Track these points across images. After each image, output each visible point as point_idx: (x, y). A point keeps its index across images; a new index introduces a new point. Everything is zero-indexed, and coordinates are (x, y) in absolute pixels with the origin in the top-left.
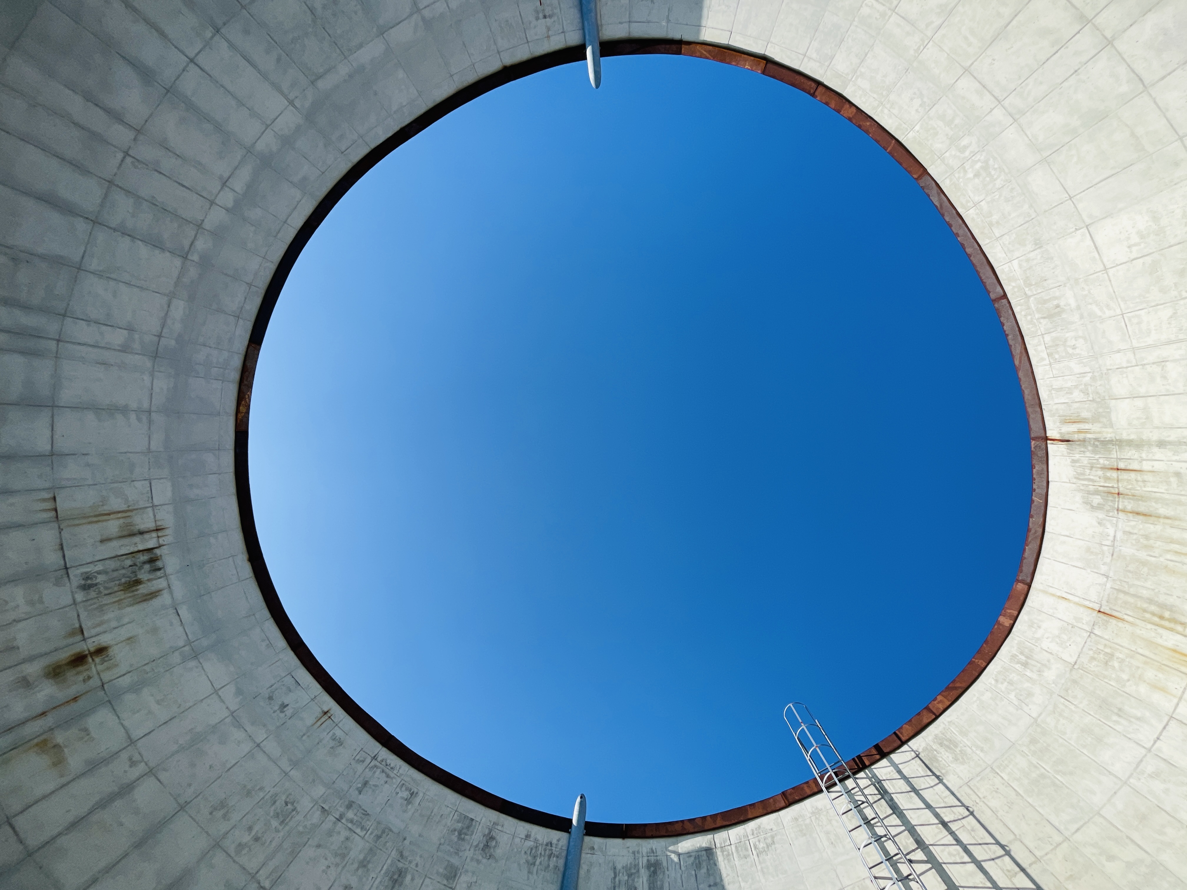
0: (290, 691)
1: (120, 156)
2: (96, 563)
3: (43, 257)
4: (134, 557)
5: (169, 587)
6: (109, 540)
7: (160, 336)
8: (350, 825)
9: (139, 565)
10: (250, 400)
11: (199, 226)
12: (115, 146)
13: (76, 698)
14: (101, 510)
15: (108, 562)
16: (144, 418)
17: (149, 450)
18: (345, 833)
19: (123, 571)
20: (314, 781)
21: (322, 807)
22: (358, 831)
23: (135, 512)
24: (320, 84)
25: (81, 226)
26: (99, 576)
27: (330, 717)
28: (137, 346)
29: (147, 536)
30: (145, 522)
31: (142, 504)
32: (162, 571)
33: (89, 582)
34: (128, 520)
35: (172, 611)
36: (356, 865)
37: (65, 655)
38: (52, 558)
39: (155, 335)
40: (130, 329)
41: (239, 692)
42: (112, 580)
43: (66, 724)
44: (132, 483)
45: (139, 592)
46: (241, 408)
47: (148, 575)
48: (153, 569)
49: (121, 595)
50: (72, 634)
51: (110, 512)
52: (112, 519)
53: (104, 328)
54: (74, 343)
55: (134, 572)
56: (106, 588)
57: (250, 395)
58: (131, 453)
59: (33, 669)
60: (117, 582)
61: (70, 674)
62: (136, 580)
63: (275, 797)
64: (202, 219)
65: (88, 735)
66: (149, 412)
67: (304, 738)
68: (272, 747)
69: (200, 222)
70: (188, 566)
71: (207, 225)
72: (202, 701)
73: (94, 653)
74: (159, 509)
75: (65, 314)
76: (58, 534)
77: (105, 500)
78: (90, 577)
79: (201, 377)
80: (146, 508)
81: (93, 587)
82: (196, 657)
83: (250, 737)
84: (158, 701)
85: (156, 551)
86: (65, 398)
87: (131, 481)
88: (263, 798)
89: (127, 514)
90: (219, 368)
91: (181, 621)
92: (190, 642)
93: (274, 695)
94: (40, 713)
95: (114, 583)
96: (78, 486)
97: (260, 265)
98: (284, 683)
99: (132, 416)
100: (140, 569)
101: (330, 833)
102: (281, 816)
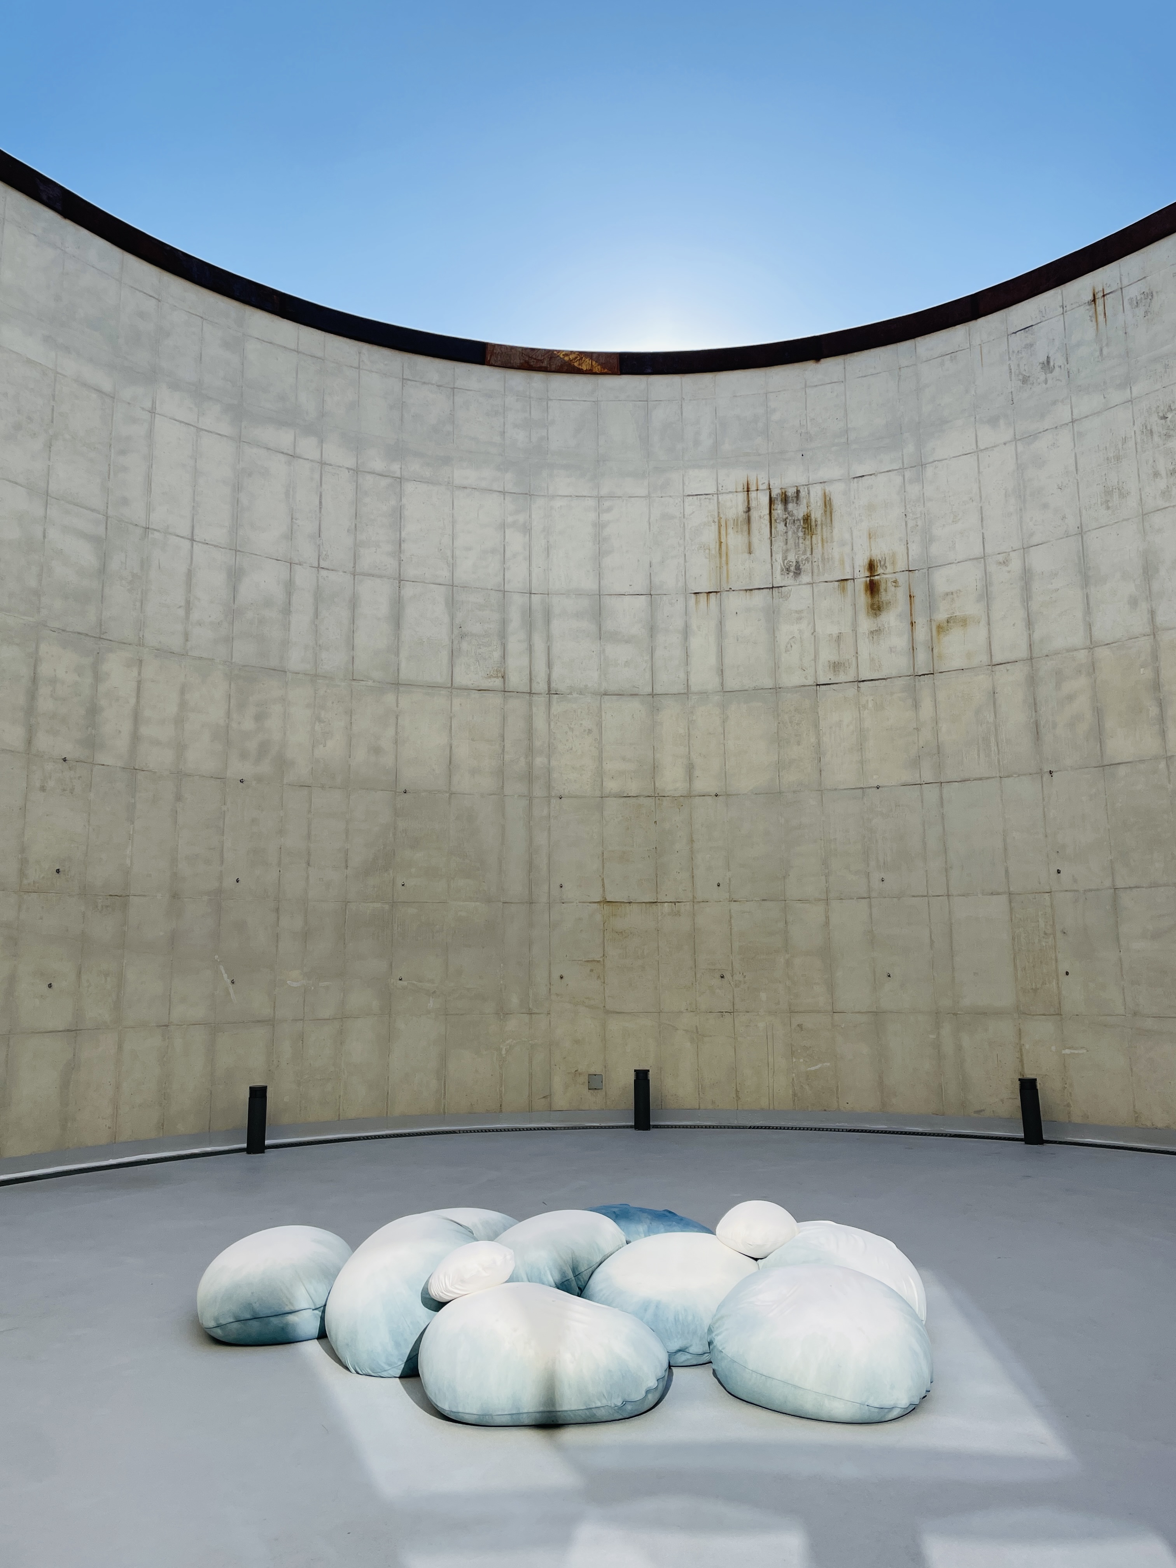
0: (1031, 345)
1: (324, 573)
2: (774, 560)
3: (452, 618)
4: (775, 520)
5: (824, 482)
6: (750, 544)
7: (503, 493)
9: (787, 516)
10: (572, 352)
11: (356, 471)
12: (318, 580)
13: (910, 596)
14: (715, 551)
15: (774, 548)
16: (607, 504)
17: (648, 497)
19: (790, 533)
20: (1166, 366)
23: (722, 516)
24: (107, 388)
25: (408, 591)
26: (789, 558)
27: (1104, 296)
28: (521, 518)
29: (753, 504)
30: (735, 505)
31: (713, 506)
32: (801, 489)
33: (792, 568)
34: (730, 524)
35: (854, 484)
37: (863, 598)
38: (759, 599)
39: (504, 499)
40: (503, 526)
41: (993, 421)
42: (797, 545)
43: (931, 607)
44: (686, 516)
45: (819, 520)
46: (584, 368)
47: (801, 506)
48: (795, 499)
49: (816, 539)
50: (843, 590)
51: (718, 542)
52: (726, 541)
53: (508, 554)
54: (530, 581)
55: (794, 522)
56: (804, 553)
57: (564, 353)
58: (649, 518)
59: (866, 624)
60: (801, 541)
61: (884, 597)
62: (804, 520)
63: (1146, 428)
64: (347, 471)
65: (952, 593)
66: (600, 498)
67: (1105, 352)
68: (1086, 404)
69: (351, 472)
70: (803, 455)
71: (350, 462)
72: (979, 472)
73: (871, 573)
74: (722, 487)
75: (502, 591)
76: (734, 592)
77: (704, 547)
78: (787, 567)
79: (547, 434)
80: (718, 503)
81: (799, 566)
82: (923, 465)
83: (1056, 427)
84: (953, 522)
85: (774, 495)
86: (589, 584)
87: (684, 518)
88: (1136, 444)
89: (723, 524)
90: (530, 408)
91: (871, 475)
92: (903, 468)
93: (1024, 373)
94: (910, 626)
95: (801, 545)
96: (685, 572)
97: (371, 371)
98: (1016, 352)
99: (605, 517)
100: (792, 516)
102: (1172, 433)
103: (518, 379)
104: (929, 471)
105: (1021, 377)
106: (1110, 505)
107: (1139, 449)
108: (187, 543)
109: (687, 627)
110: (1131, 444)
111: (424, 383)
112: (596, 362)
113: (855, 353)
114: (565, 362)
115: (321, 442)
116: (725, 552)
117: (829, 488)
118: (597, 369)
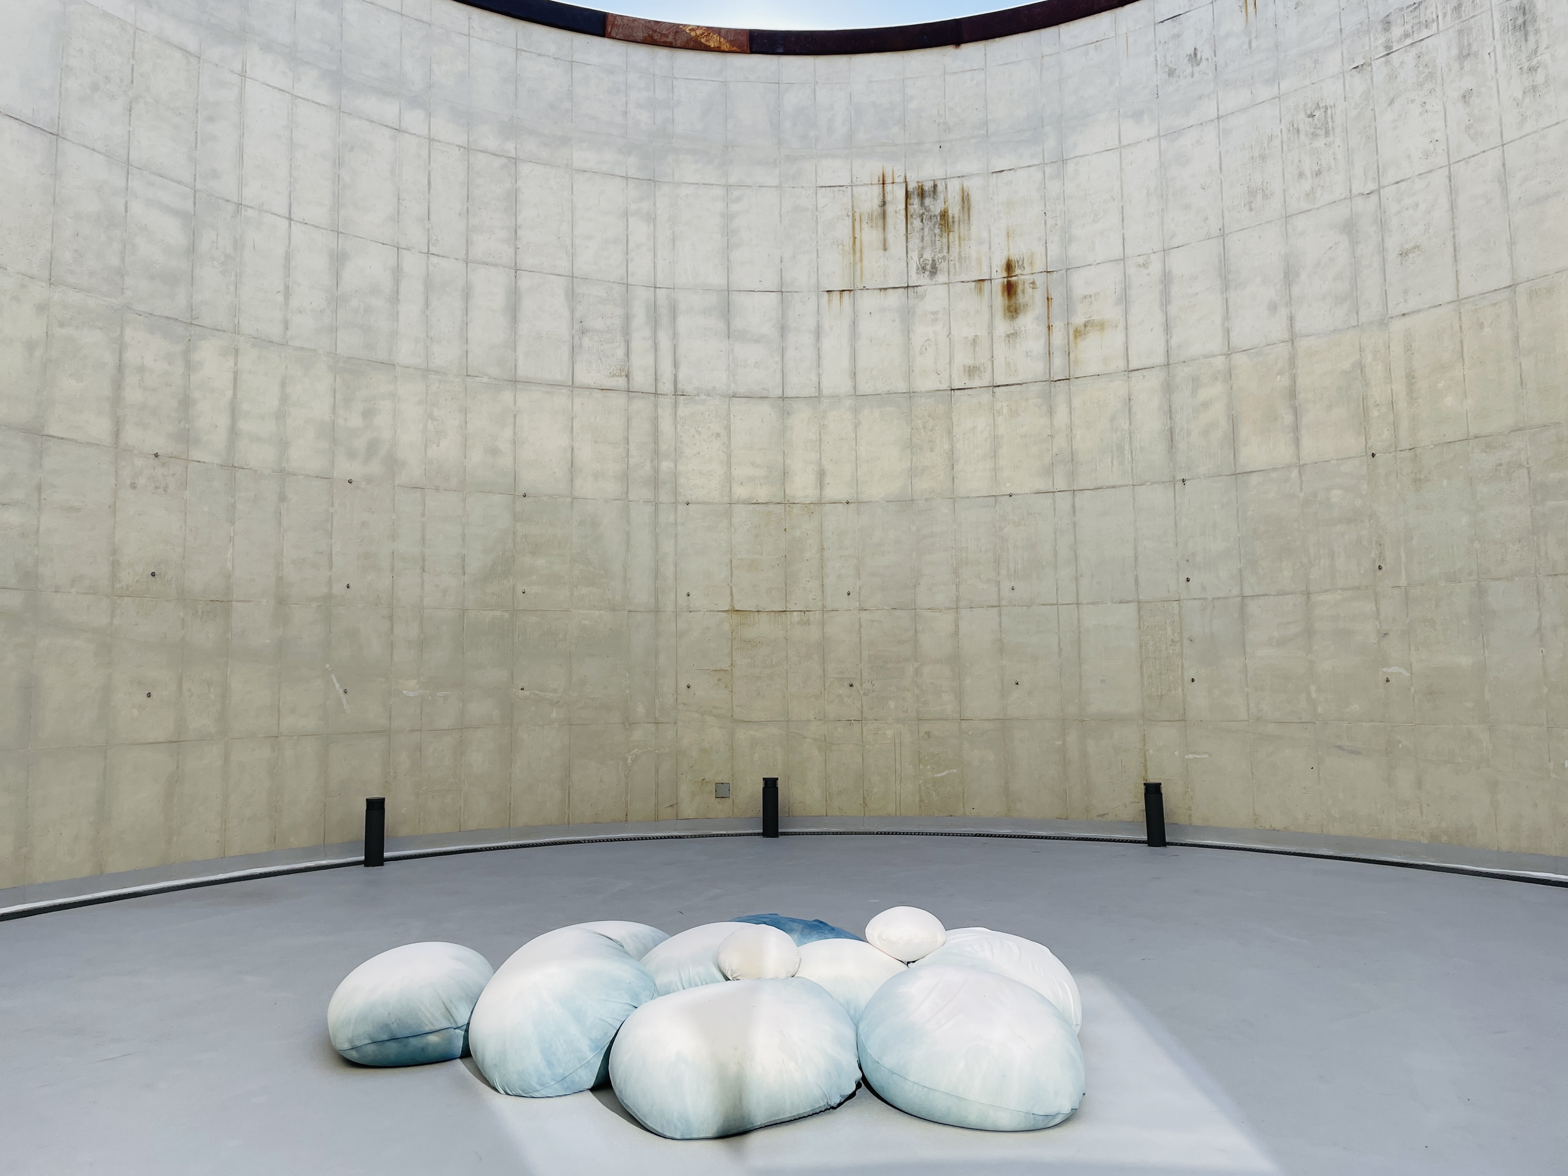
0: (1178, 36)
1: (434, 259)
2: (909, 258)
3: (573, 311)
4: (912, 216)
5: (963, 176)
6: (885, 241)
7: (626, 178)
8: (1409, 41)
9: (923, 211)
10: (699, 27)
11: (468, 149)
12: (428, 267)
13: (1048, 299)
14: (848, 247)
15: (910, 245)
16: (736, 193)
17: (779, 187)
18: (1410, 57)
19: (926, 230)
20: (1316, 62)
21: (1355, 68)
22: (1425, 33)
23: (856, 209)
25: (525, 282)
26: (925, 257)
28: (645, 206)
29: (889, 198)
30: (870, 199)
31: (847, 199)
32: (939, 183)
33: (928, 267)
34: (865, 218)
35: (993, 179)
36: (1456, 66)
37: (999, 300)
38: (894, 299)
39: (627, 185)
40: (626, 214)
41: (1137, 116)
42: (933, 243)
43: (1069, 310)
44: (818, 209)
45: (956, 216)
46: (712, 45)
47: (938, 201)
48: (932, 194)
49: (953, 237)
50: (980, 290)
51: (852, 237)
52: (861, 236)
53: (631, 245)
54: (655, 274)
55: (931, 218)
56: (941, 251)
57: (690, 28)
58: (781, 210)
59: (1002, 327)
60: (938, 238)
61: (1021, 299)
62: (941, 216)
63: (1293, 126)
64: (457, 149)
65: (1090, 296)
66: (728, 187)
67: (1254, 45)
68: (1233, 99)
69: (462, 150)
70: (940, 147)
71: (461, 139)
72: (1121, 169)
73: (1009, 273)
74: (857, 178)
75: (625, 284)
76: (868, 291)
77: (837, 242)
78: (923, 265)
79: (673, 115)
80: (852, 195)
81: (935, 264)
82: (1064, 161)
83: (1201, 124)
84: (1094, 221)
85: (910, 188)
86: (717, 279)
87: (817, 210)
88: (1282, 142)
89: (857, 218)
90: (654, 86)
91: (1010, 170)
92: (1044, 164)
93: (1170, 65)
94: (1047, 329)
95: (937, 242)
96: (818, 268)
97: (482, 39)
98: (1163, 42)
99: (734, 207)
100: (929, 211)
101: (1392, 77)
102: (1319, 131)
103: (640, 54)
104: (1071, 167)
105: (1167, 70)
106: (1253, 206)
107: (1285, 148)
108: (285, 223)
109: (819, 327)
110: (1277, 142)
111: (540, 55)
112: (724, 38)
113: (997, 39)
114: (692, 38)
115: (429, 115)
116: (859, 248)
117: (967, 183)
118: (725, 46)
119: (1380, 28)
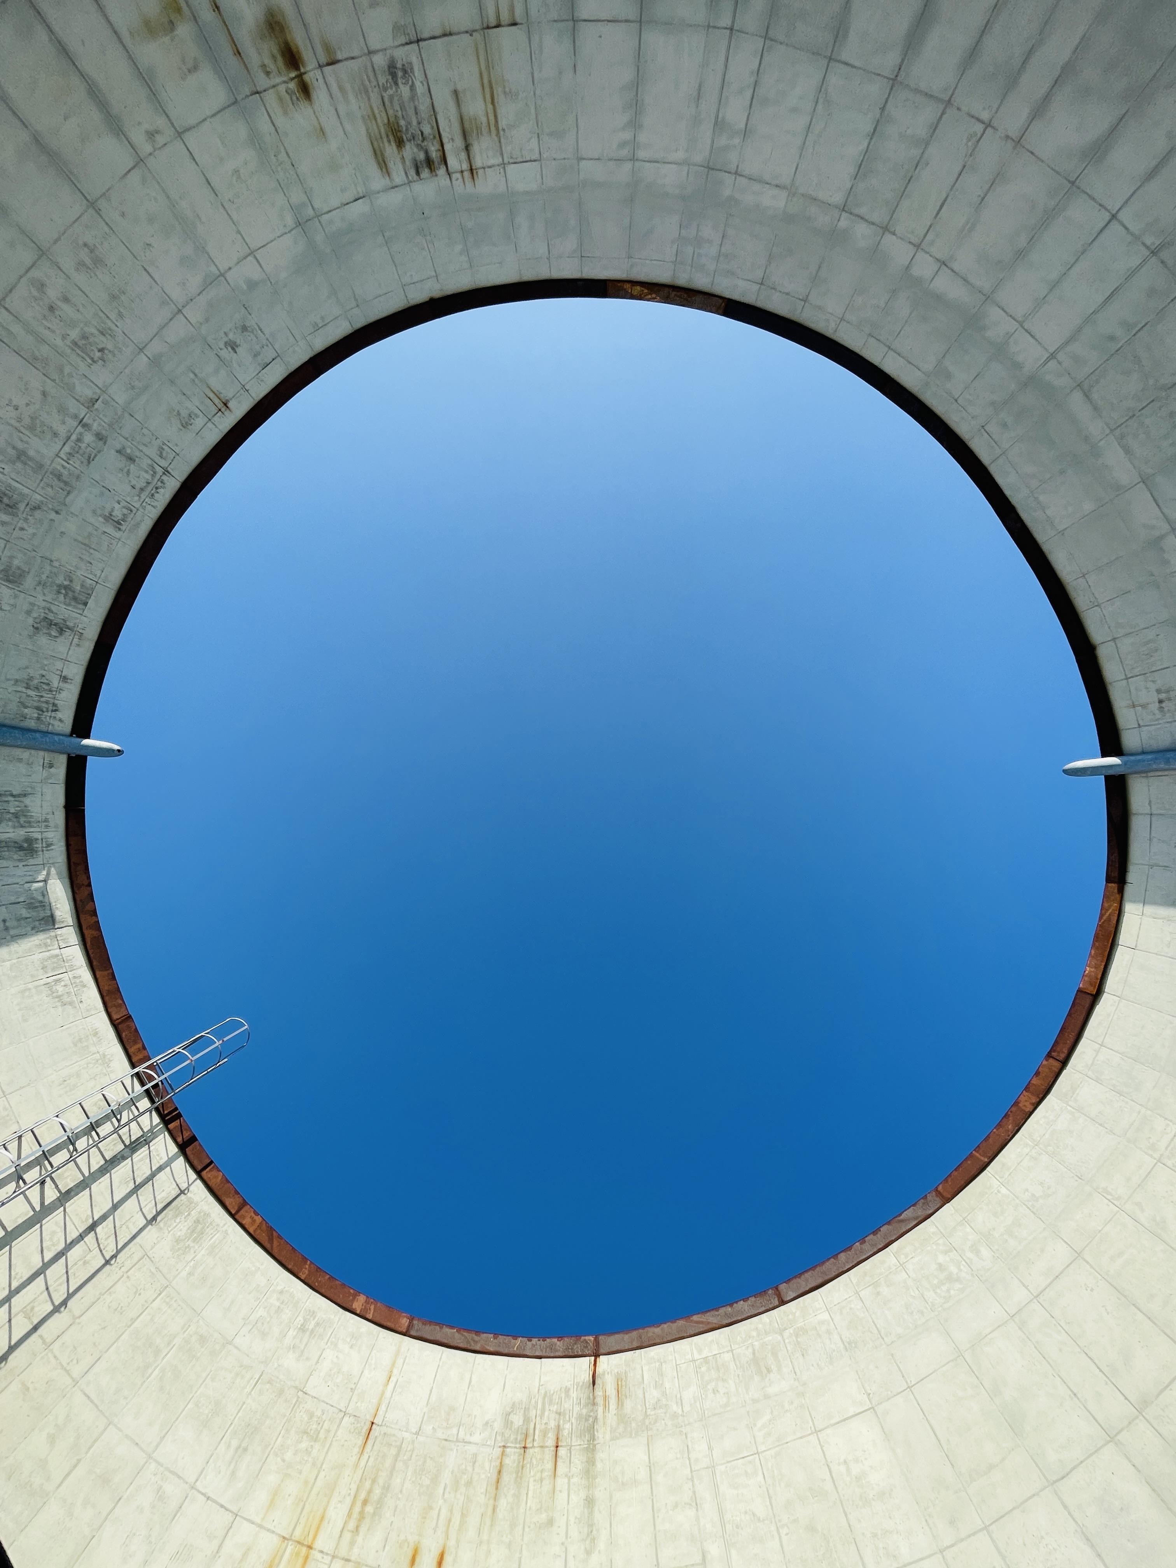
0: (255, 355)
1: (985, 116)
2: (425, 83)
4: (435, 137)
5: (393, 188)
6: (458, 103)
7: (737, 174)
8: (74, 437)
9: (423, 144)
10: (648, 300)
11: (886, 229)
12: (998, 109)
13: (240, 54)
14: (498, 91)
15: (428, 100)
16: (624, 152)
17: (580, 159)
18: (62, 430)
19: (415, 123)
20: (133, 388)
21: (98, 400)
22: (67, 449)
23: (496, 138)
24: (1077, 396)
26: (408, 87)
27: (220, 410)
28: (723, 141)
29: (463, 155)
30: (483, 153)
31: (507, 149)
32: (415, 177)
33: (400, 74)
34: (485, 130)
35: (361, 190)
36: (20, 445)
37: (298, 38)
38: (432, 21)
39: (738, 166)
40: (746, 132)
41: (252, 285)
42: (403, 107)
43: (203, 38)
44: (536, 135)
45: (386, 144)
46: (638, 288)
47: (410, 157)
48: (419, 164)
49: (382, 119)
50: (328, 48)
51: (496, 105)
52: (486, 105)
53: (748, 95)
54: (728, 49)
55: (414, 138)
56: (391, 98)
57: (656, 300)
58: (577, 133)
60: (399, 114)
61: (272, 46)
62: (403, 141)
63: (110, 335)
64: (896, 232)
65: (189, 71)
66: (633, 159)
67: (192, 376)
68: (178, 331)
69: (892, 230)
70: (423, 213)
71: (888, 238)
72: (239, 232)
73: (302, 80)
74: (500, 173)
75: (769, 39)
76: (465, 29)
77: (512, 97)
78: (407, 75)
79: (680, 232)
80: (502, 154)
81: (392, 79)
82: (299, 224)
83: (191, 300)
84: (238, 171)
85: (443, 168)
86: (654, 39)
87: (538, 134)
88: (108, 317)
89: (493, 128)
90: (693, 257)
91: (347, 204)
92: (318, 216)
93: (249, 334)
94: (218, 4)
95: (399, 109)
96: (531, 59)
97: (832, 314)
98: (265, 347)
99: (627, 135)
100: (418, 145)
101: (62, 410)
102: (84, 342)
103: (701, 282)
104: (290, 221)
105: (249, 329)
107: (101, 314)
108: (1121, 216)
111: (787, 294)
112: (627, 292)
114: (655, 293)
115: (908, 268)
116: (486, 91)
117: (385, 182)
118: (627, 286)
119: (104, 432)
